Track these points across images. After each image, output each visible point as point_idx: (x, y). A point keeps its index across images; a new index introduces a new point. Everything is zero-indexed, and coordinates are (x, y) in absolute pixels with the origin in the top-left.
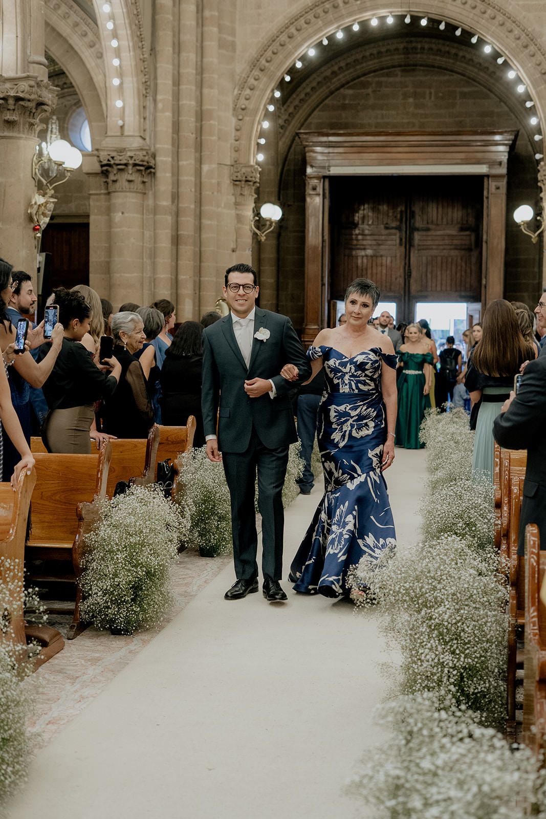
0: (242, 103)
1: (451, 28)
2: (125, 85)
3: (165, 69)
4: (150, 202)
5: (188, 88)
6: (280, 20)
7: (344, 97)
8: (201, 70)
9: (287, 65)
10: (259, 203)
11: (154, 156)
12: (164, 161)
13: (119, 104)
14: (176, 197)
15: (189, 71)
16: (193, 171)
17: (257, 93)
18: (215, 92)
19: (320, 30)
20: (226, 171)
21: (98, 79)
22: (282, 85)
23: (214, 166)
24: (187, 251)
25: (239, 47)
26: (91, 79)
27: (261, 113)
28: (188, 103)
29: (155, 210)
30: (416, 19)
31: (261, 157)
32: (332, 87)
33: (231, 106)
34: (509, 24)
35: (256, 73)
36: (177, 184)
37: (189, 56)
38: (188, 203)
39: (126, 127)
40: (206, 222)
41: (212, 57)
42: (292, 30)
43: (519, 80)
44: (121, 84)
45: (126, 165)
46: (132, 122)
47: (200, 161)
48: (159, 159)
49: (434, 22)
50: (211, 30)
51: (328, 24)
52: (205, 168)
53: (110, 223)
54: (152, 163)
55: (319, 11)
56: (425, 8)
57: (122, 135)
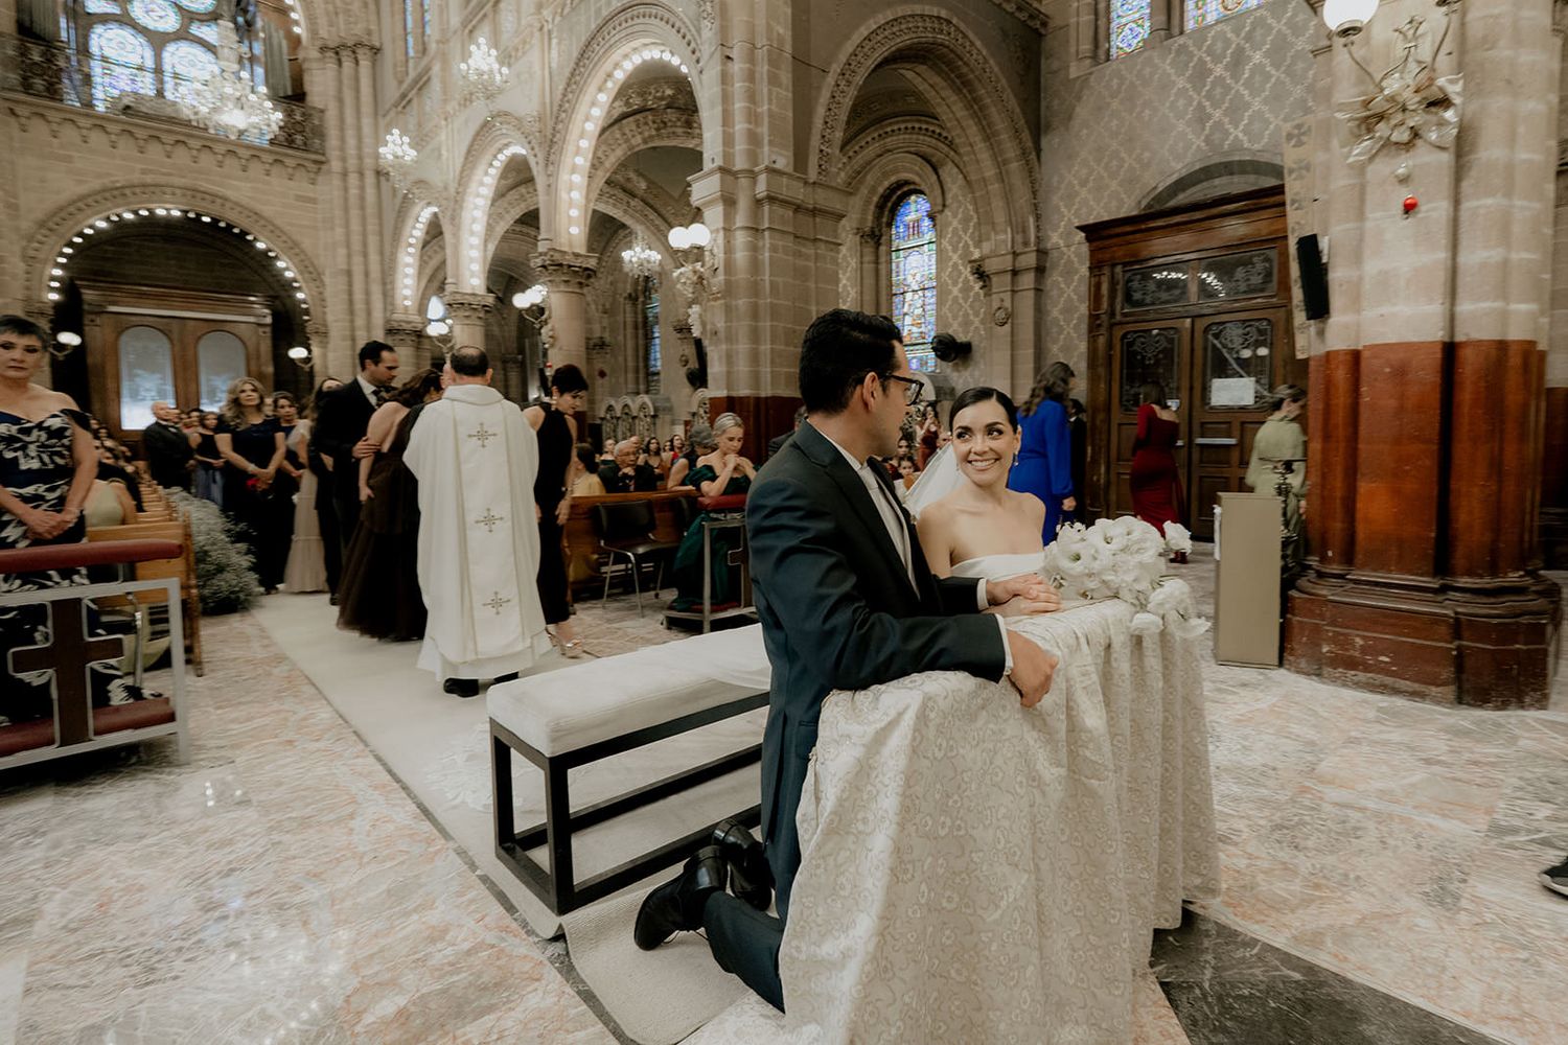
0: (31, 252)
1: (230, 227)
6: (68, 196)
9: (78, 230)
19: (108, 209)
22: (73, 245)
25: (24, 210)
27: (51, 263)
30: (199, 216)
31: (54, 296)
33: (20, 254)
34: (277, 232)
35: (43, 231)
42: (80, 204)
43: (286, 269)
49: (215, 221)
51: (116, 206)
55: (108, 195)
56: (208, 210)
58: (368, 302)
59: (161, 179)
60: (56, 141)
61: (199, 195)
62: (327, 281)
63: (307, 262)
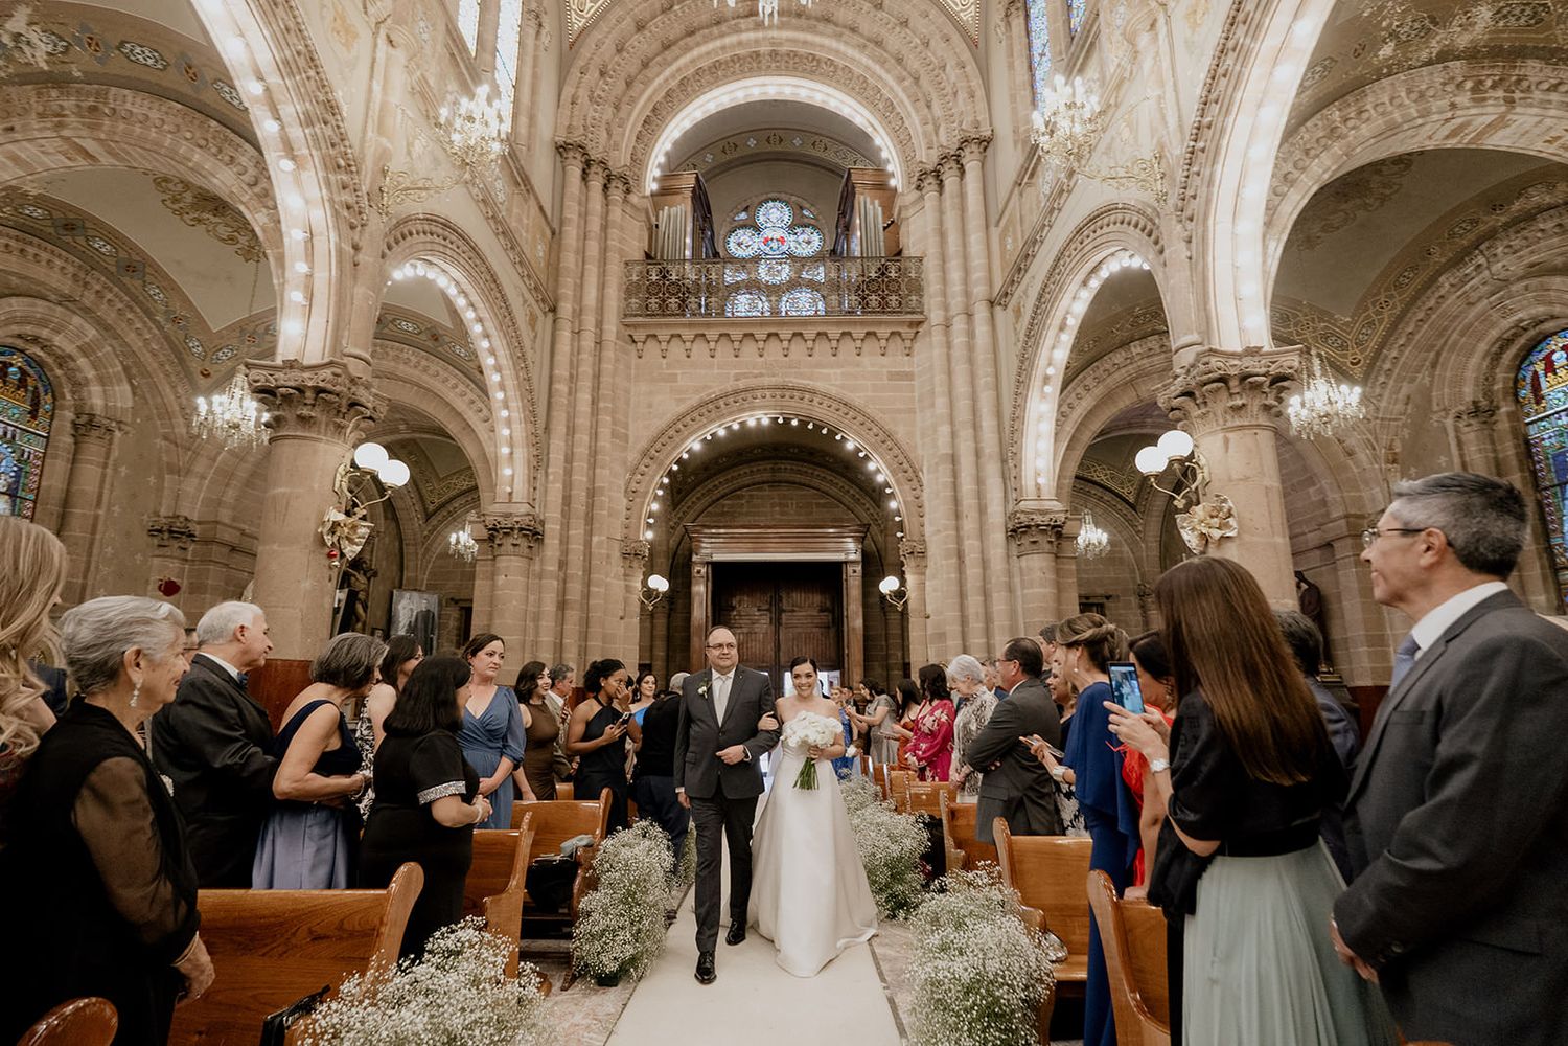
0: (633, 486)
1: (818, 428)
2: (515, 456)
3: (557, 445)
4: (537, 567)
5: (581, 465)
6: (669, 418)
7: (724, 506)
8: (594, 453)
9: (675, 455)
10: (646, 576)
11: (542, 523)
12: (552, 529)
13: (508, 472)
15: (582, 450)
16: (582, 541)
17: (647, 478)
18: (607, 472)
19: (704, 426)
20: (617, 546)
21: (489, 449)
22: (670, 474)
23: (604, 538)
24: (573, 616)
25: (631, 440)
26: (484, 454)
27: (650, 496)
28: (580, 478)
29: (540, 577)
30: (787, 421)
31: (650, 535)
32: (714, 498)
33: (623, 488)
34: (868, 424)
35: (647, 461)
36: (565, 552)
37: (583, 438)
38: (576, 569)
39: (514, 495)
40: (594, 589)
41: (605, 441)
42: (680, 425)
43: (878, 471)
44: (512, 453)
45: (512, 529)
46: (520, 489)
47: (589, 534)
48: (548, 526)
49: (803, 424)
50: (606, 419)
51: (712, 421)
52: (595, 539)
53: (493, 587)
54: (540, 529)
55: (704, 410)
56: (796, 410)
57: (510, 502)
58: (980, 495)
59: (752, 382)
60: (664, 361)
61: (788, 394)
62: (925, 478)
63: (901, 458)
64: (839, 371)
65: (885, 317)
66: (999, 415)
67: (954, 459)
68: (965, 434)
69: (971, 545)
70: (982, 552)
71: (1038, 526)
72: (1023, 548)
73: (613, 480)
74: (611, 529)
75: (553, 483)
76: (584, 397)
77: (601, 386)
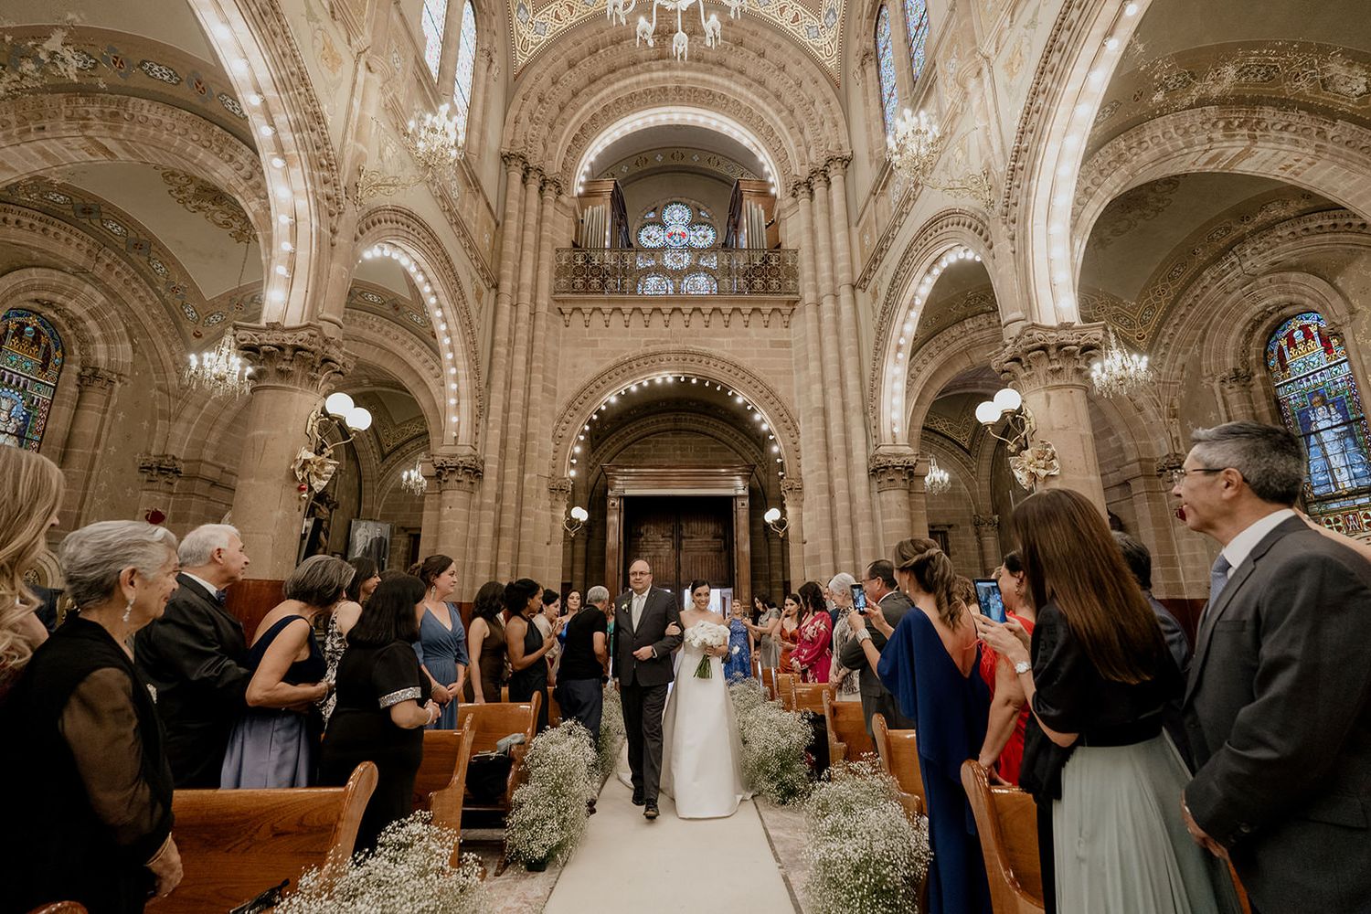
0: (560, 432)
1: (713, 385)
2: (461, 406)
3: (497, 397)
4: (477, 500)
5: (516, 414)
6: (590, 376)
7: (634, 450)
8: (527, 405)
9: (595, 407)
10: (570, 508)
11: (483, 463)
12: (491, 467)
13: (455, 419)
14: (499, 498)
15: (517, 402)
16: (516, 478)
17: (571, 425)
18: (537, 420)
19: (619, 383)
20: (545, 482)
21: (439, 402)
23: (534, 475)
24: (507, 541)
26: (435, 404)
27: (574, 440)
28: (515, 426)
29: (480, 508)
30: (688, 380)
31: (573, 473)
32: (626, 442)
33: (551, 434)
34: (754, 382)
35: (571, 411)
36: (502, 487)
37: (518, 392)
38: (510, 502)
39: (460, 439)
40: (525, 519)
41: (537, 395)
42: (599, 383)
43: (763, 421)
44: (458, 404)
45: (457, 468)
46: (465, 434)
47: (522, 472)
48: (487, 465)
50: (538, 376)
51: (625, 379)
52: (527, 476)
53: (439, 518)
54: (480, 468)
55: (619, 370)
56: (695, 371)
57: (456, 444)
58: (846, 441)
59: (660, 348)
60: (587, 329)
61: (689, 357)
62: (801, 428)
63: (781, 410)
64: (730, 339)
65: (768, 296)
66: (861, 376)
67: (825, 412)
68: (834, 391)
69: (839, 481)
70: (849, 489)
71: (894, 467)
72: (882, 485)
73: (543, 428)
74: (540, 467)
75: (493, 429)
76: (520, 359)
77: (535, 350)
